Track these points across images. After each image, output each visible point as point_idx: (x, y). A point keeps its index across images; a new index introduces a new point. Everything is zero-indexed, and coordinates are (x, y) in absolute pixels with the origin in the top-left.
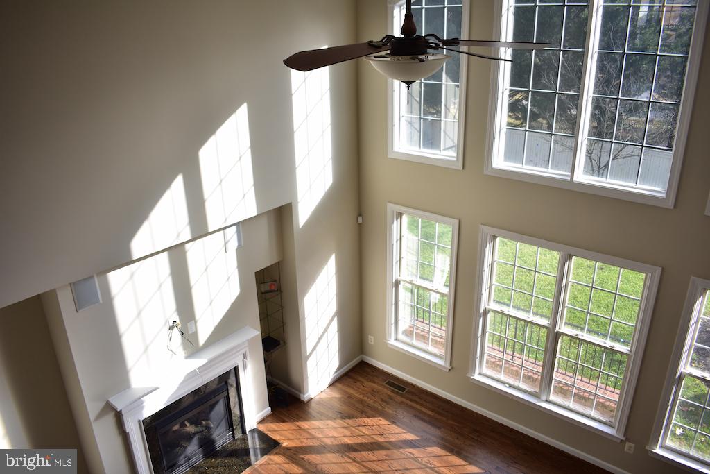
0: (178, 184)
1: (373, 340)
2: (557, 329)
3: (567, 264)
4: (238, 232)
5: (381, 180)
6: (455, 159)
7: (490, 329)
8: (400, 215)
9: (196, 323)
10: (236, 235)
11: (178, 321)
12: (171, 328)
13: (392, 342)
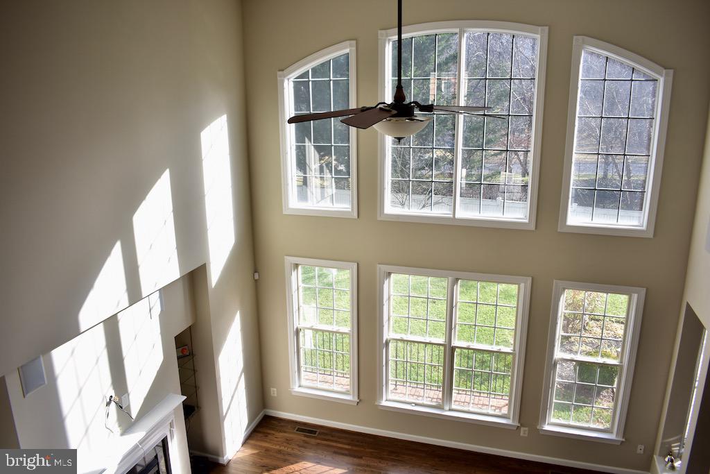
0: (117, 250)
1: (276, 392)
2: (452, 345)
3: (455, 287)
4: (160, 297)
5: (276, 235)
6: (350, 210)
7: (393, 357)
8: (296, 266)
9: (128, 395)
10: (159, 300)
11: (114, 396)
12: (108, 404)
13: (297, 389)
